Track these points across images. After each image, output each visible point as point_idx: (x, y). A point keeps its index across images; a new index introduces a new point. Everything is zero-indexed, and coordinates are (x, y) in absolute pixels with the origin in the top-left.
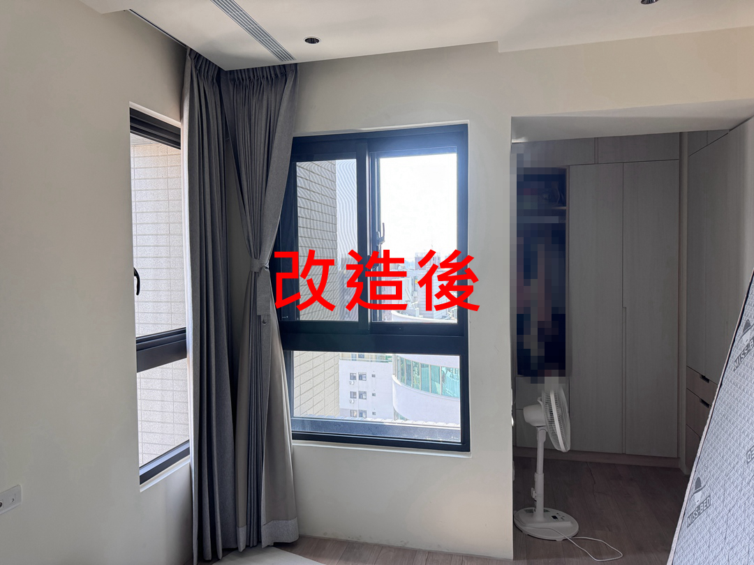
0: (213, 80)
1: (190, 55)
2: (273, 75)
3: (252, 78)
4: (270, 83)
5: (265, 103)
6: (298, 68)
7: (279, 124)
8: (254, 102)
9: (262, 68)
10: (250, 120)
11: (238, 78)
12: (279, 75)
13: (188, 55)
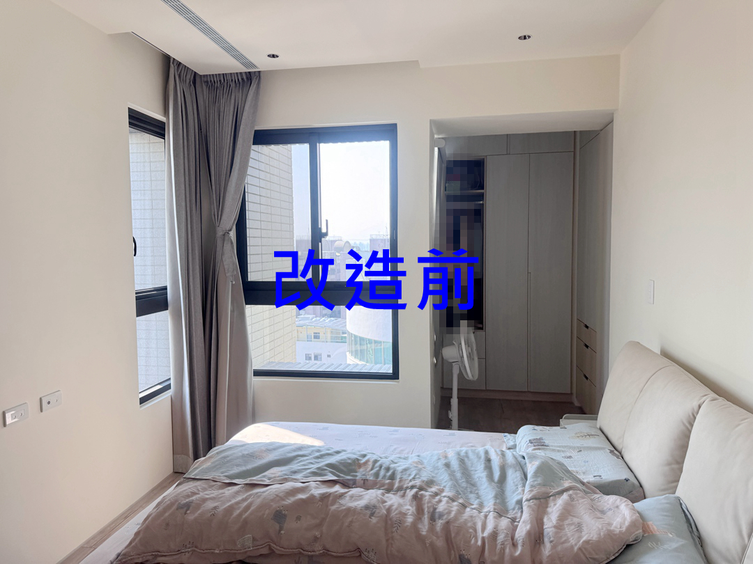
0: (190, 82)
1: (173, 63)
2: (240, 79)
3: (222, 81)
4: (238, 85)
5: (233, 101)
6: (261, 75)
7: (243, 117)
8: (222, 101)
9: (231, 74)
10: (219, 116)
11: (211, 81)
12: (245, 79)
13: (171, 63)
